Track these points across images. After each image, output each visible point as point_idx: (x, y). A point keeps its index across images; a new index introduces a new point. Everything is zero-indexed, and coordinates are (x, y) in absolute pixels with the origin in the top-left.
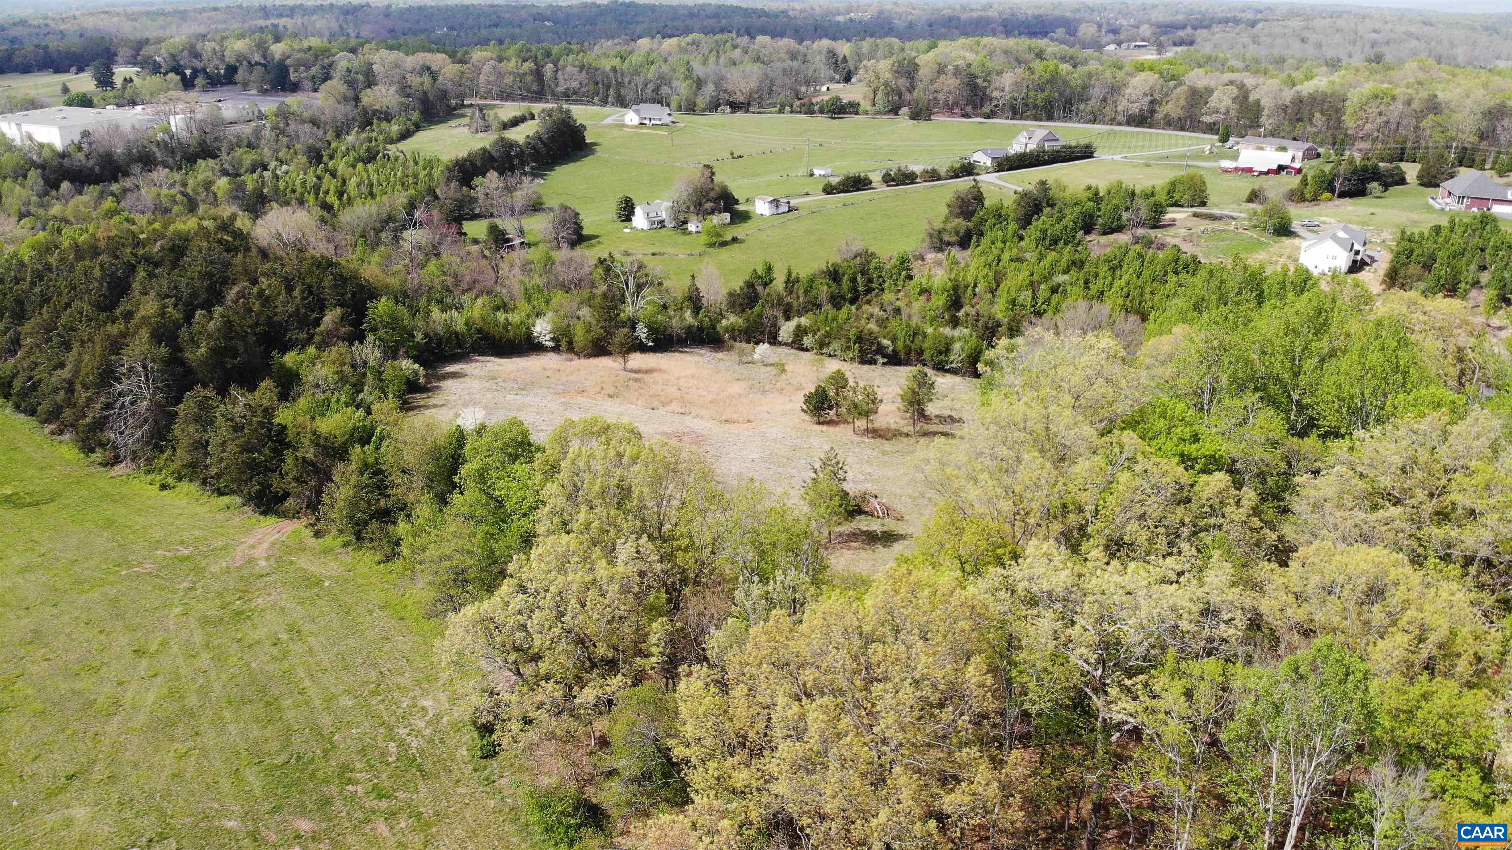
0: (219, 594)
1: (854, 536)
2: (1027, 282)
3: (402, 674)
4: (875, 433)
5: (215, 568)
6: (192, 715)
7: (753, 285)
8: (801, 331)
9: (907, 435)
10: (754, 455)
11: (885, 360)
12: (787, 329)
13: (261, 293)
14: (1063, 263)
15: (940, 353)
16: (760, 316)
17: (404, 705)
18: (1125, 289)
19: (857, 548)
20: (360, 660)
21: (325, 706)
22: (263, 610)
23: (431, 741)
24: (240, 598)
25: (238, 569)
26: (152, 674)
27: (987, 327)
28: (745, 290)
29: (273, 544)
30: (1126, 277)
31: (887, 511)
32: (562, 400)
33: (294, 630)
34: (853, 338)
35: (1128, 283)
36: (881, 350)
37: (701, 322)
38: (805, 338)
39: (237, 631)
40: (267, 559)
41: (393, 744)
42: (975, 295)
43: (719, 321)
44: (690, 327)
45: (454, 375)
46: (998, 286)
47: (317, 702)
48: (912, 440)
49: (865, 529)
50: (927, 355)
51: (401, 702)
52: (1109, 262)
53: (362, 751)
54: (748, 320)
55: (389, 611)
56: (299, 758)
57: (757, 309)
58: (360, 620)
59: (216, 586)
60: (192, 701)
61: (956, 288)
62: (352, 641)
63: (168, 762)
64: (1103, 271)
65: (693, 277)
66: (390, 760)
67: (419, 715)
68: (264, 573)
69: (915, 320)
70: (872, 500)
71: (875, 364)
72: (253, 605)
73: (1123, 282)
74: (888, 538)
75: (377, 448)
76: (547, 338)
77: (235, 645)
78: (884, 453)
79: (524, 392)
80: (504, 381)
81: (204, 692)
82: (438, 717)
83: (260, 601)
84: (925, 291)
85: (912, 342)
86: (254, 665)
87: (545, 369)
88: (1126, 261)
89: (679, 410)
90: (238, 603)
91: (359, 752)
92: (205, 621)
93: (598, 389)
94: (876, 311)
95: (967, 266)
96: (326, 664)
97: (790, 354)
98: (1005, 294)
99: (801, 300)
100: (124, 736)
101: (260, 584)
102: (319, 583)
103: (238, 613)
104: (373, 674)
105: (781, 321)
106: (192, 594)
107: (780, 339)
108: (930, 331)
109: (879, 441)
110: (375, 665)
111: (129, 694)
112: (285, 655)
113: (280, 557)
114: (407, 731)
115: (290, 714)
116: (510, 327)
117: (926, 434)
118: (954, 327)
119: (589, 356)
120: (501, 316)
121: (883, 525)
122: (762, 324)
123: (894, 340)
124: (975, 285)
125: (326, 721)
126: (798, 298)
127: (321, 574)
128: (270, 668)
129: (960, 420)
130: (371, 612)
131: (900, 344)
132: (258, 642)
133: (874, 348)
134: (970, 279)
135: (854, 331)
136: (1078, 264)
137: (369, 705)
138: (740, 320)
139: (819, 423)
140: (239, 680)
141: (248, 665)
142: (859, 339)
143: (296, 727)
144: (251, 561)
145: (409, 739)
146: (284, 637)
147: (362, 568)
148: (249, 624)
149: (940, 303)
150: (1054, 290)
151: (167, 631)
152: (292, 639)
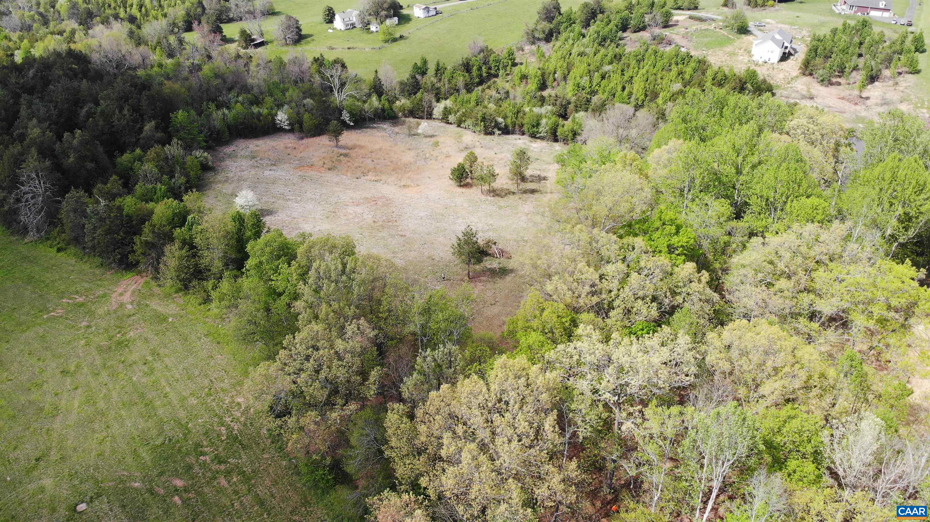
0: (106, 330)
1: (484, 272)
2: (586, 71)
3: (223, 381)
4: (494, 193)
5: (101, 311)
6: (103, 415)
7: (415, 77)
8: (447, 112)
9: (514, 193)
10: (422, 214)
11: (500, 132)
12: (439, 108)
13: (102, 112)
14: (609, 58)
15: (533, 126)
16: (421, 100)
17: (227, 402)
18: (645, 76)
19: (484, 281)
20: (197, 373)
21: (180, 404)
22: (134, 340)
23: (245, 425)
24: (119, 332)
25: (115, 311)
26: (74, 387)
27: (562, 105)
28: (411, 80)
29: (134, 292)
30: (646, 67)
31: (502, 252)
32: (300, 173)
33: (154, 353)
34: (480, 118)
35: (647, 72)
36: (497, 125)
37: (384, 105)
38: (450, 116)
39: (121, 355)
40: (132, 303)
41: (223, 428)
42: (555, 80)
43: (394, 102)
44: (376, 109)
45: (230, 156)
46: (569, 72)
47: (176, 402)
48: (516, 197)
49: (489, 267)
50: (525, 128)
51: (225, 400)
52: (637, 56)
53: (205, 434)
54: (412, 102)
55: (211, 338)
56: (170, 440)
57: (419, 95)
58: (194, 344)
59: (103, 324)
60: (101, 405)
61: (543, 75)
62: (190, 360)
63: (93, 447)
64: (633, 63)
65: (376, 72)
66: (223, 438)
67: (236, 408)
68: (131, 313)
69: (519, 100)
70: (493, 246)
71: (494, 134)
72: (128, 337)
73: (644, 71)
74: (503, 272)
75: (190, 229)
76: (286, 124)
77: (121, 365)
78: (500, 208)
79: (274, 168)
80: (261, 159)
81: (107, 398)
82: (248, 408)
83: (132, 334)
84: (524, 77)
85: (516, 118)
86: (134, 379)
87: (286, 148)
88: (647, 55)
89: (373, 178)
90: (118, 335)
91: (204, 434)
92: (100, 349)
93: (321, 163)
94: (493, 93)
95: (550, 57)
96: (177, 376)
97: (440, 127)
98: (573, 81)
99: (446, 86)
100: (65, 431)
101: (130, 321)
102: (165, 319)
103: (119, 343)
104: (206, 382)
105: (434, 103)
106: (90, 331)
107: (434, 116)
108: (527, 109)
109: (497, 198)
110: (206, 376)
111: (63, 402)
112: (152, 370)
113: (139, 302)
114: (230, 419)
115: (160, 412)
116: (261, 118)
117: (525, 192)
118: (542, 105)
119: (314, 136)
120: (255, 109)
121: (500, 263)
122: (422, 106)
123: (505, 118)
124: (555, 73)
125: (182, 414)
126: (444, 85)
127: (166, 313)
128: (144, 380)
129: (545, 178)
130: (199, 338)
131: (509, 121)
132: (135, 363)
133: (493, 125)
134: (552, 68)
135: (480, 114)
136: (617, 57)
137: (206, 403)
138: (408, 102)
139: (461, 186)
140: (127, 389)
141: (131, 379)
142: (484, 119)
143: (165, 420)
144: (122, 305)
145: (232, 424)
146: (150, 358)
147: (190, 308)
148: (127, 350)
149: (534, 88)
150: (603, 78)
151: (79, 357)
152: (155, 360)
